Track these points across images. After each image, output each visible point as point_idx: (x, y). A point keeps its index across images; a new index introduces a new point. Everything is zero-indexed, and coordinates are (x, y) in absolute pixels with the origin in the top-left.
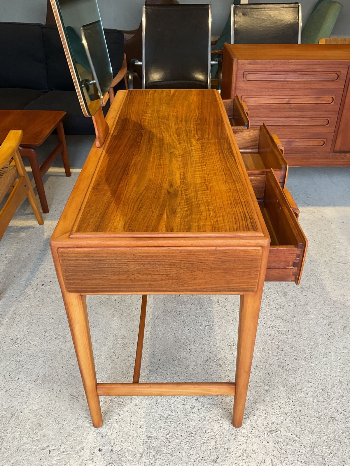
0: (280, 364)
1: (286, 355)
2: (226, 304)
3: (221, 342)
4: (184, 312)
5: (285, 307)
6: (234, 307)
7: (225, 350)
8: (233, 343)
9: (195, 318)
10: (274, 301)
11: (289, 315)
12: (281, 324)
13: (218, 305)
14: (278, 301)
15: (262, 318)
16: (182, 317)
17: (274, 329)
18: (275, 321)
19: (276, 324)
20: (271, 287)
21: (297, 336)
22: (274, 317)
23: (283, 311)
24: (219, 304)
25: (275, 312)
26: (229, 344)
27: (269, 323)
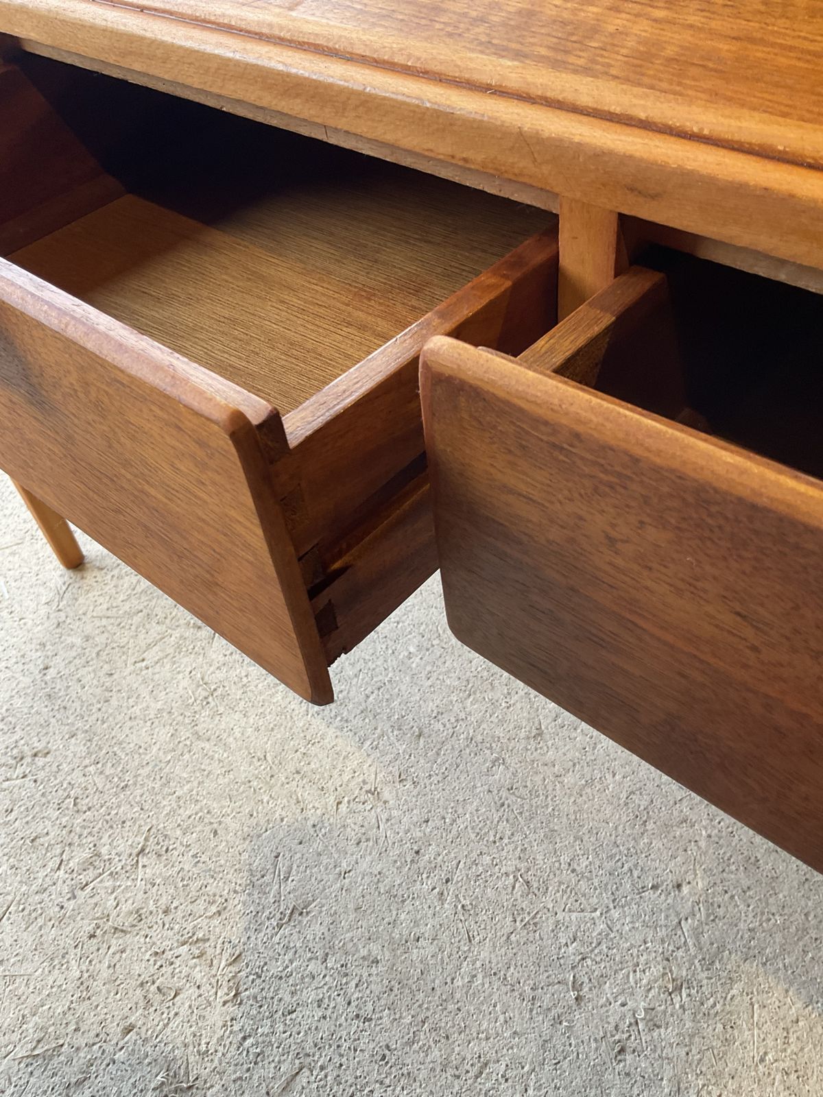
0: (49, 758)
1: (44, 800)
2: (343, 807)
3: (245, 680)
4: (429, 668)
5: (142, 1004)
6: (310, 823)
7: (219, 668)
8: (212, 704)
9: (380, 678)
10: (192, 991)
11: (105, 973)
12: (111, 903)
13: (364, 782)
14: (184, 1011)
15: (186, 868)
16: (412, 649)
17: (123, 858)
18: (141, 895)
19: (129, 883)
20: (258, 1073)
21: (37, 898)
22: (152, 906)
23: (137, 969)
24: (367, 787)
25: (164, 938)
26: (219, 691)
27: (152, 868)
